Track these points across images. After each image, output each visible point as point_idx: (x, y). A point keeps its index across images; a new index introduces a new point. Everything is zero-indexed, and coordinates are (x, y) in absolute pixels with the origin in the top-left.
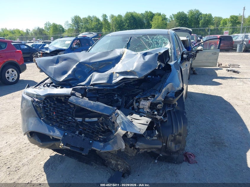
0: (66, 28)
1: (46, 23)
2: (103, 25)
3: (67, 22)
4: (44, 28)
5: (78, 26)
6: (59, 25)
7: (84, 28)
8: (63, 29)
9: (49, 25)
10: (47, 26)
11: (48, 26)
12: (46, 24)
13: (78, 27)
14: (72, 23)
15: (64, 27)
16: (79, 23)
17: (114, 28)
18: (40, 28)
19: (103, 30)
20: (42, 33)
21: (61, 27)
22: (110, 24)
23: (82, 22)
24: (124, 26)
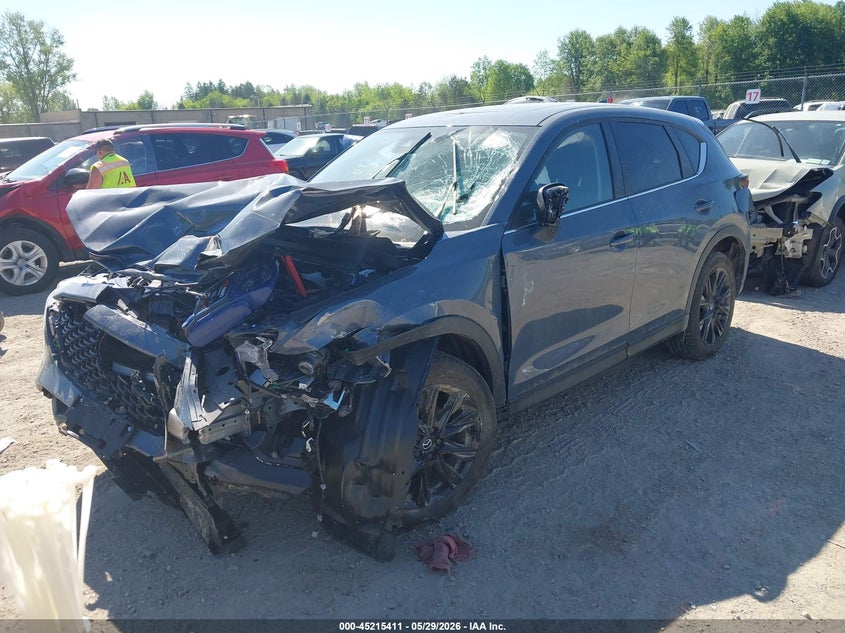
0: (539, 74)
1: (477, 60)
2: (667, 59)
3: (544, 54)
4: (469, 80)
5: (579, 65)
6: (517, 67)
7: (600, 73)
8: (530, 78)
9: (485, 69)
10: (479, 72)
11: (482, 72)
12: (478, 65)
13: (580, 72)
14: (558, 59)
15: (532, 73)
16: (582, 57)
17: (712, 69)
18: (459, 77)
19: (668, 75)
20: (461, 94)
21: (523, 70)
22: (700, 54)
23: (593, 54)
24: (755, 56)
